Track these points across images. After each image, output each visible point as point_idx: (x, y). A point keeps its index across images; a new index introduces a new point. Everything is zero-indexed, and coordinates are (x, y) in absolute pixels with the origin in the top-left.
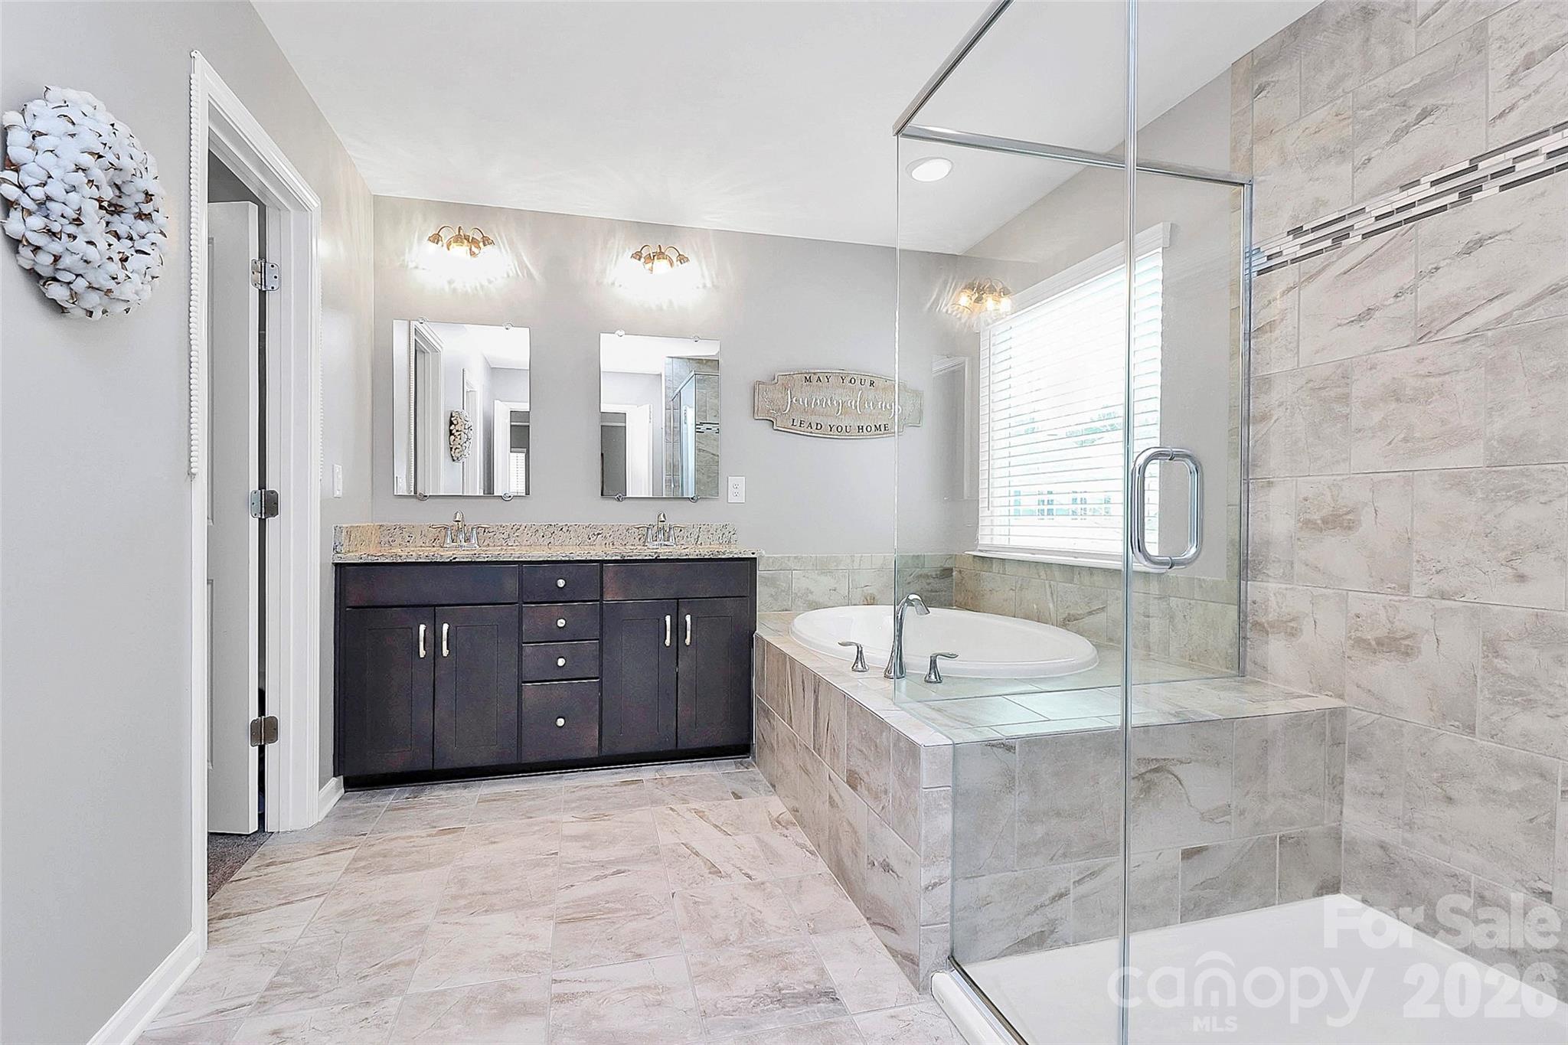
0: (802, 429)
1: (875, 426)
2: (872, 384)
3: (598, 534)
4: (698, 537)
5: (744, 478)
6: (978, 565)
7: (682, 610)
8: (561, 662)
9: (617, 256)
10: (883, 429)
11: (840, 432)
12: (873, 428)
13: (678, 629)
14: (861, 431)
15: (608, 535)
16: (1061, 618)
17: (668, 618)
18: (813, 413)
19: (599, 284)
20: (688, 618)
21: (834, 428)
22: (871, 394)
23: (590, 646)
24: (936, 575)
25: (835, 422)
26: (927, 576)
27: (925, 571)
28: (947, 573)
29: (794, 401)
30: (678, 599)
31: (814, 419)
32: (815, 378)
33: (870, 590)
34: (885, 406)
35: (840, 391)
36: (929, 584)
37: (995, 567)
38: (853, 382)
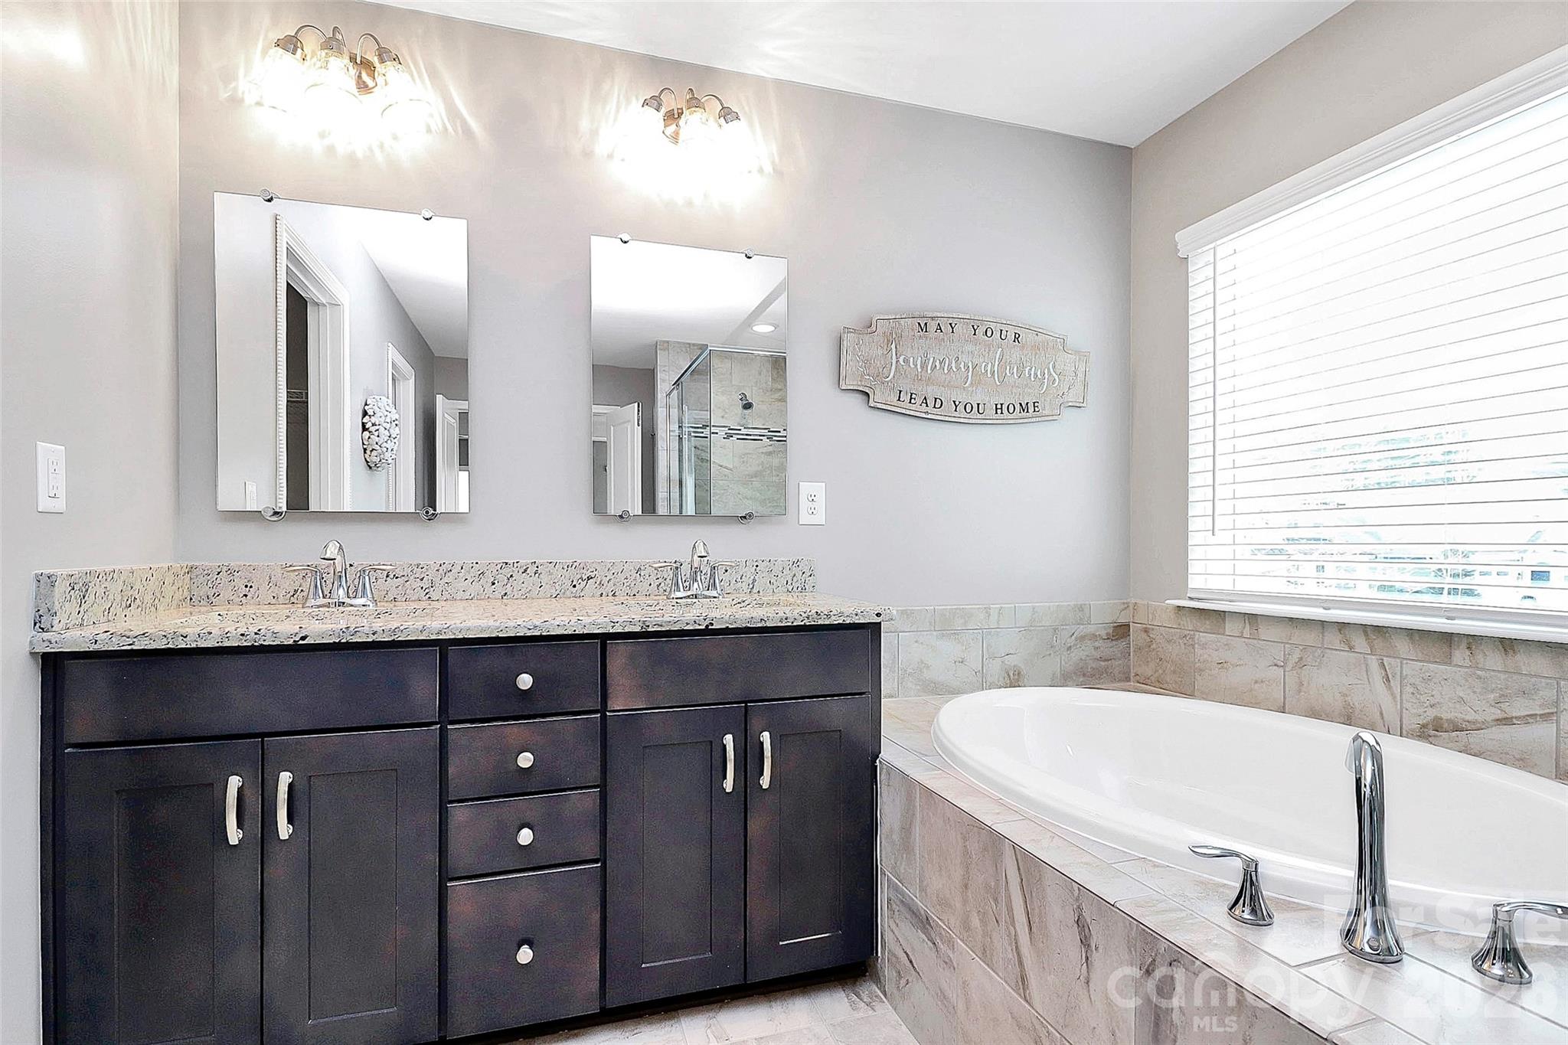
0: (913, 407)
1: (1021, 404)
2: (1017, 338)
3: (589, 579)
4: (754, 580)
5: (824, 484)
6: (1189, 623)
7: (755, 722)
8: (525, 837)
9: (618, 111)
10: (1031, 410)
11: (970, 413)
12: (1018, 407)
13: (749, 759)
14: (999, 411)
15: (605, 580)
16: (1412, 722)
17: (729, 739)
18: (929, 381)
19: (588, 154)
20: (766, 737)
21: (961, 408)
22: (1015, 354)
23: (582, 802)
24: (1107, 634)
25: (962, 397)
26: (1094, 637)
27: (1091, 629)
28: (1121, 631)
29: (901, 360)
30: (746, 702)
31: (931, 392)
32: (932, 326)
33: (1012, 661)
34: (1036, 374)
35: (969, 347)
36: (1096, 648)
37: (1231, 627)
38: (989, 334)
